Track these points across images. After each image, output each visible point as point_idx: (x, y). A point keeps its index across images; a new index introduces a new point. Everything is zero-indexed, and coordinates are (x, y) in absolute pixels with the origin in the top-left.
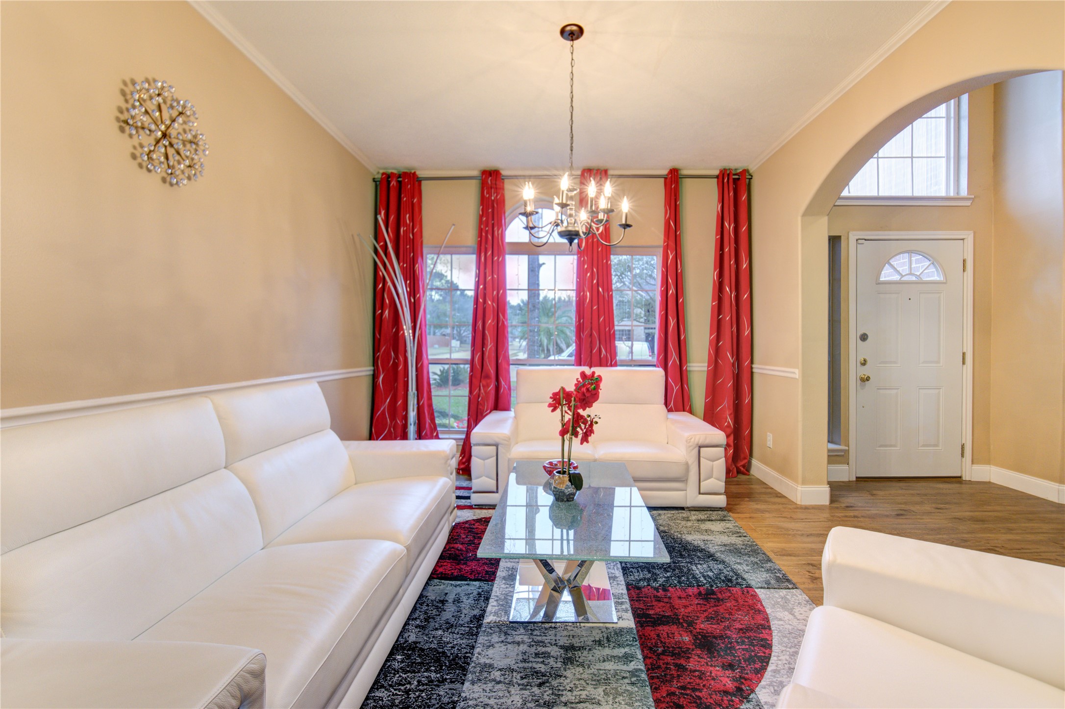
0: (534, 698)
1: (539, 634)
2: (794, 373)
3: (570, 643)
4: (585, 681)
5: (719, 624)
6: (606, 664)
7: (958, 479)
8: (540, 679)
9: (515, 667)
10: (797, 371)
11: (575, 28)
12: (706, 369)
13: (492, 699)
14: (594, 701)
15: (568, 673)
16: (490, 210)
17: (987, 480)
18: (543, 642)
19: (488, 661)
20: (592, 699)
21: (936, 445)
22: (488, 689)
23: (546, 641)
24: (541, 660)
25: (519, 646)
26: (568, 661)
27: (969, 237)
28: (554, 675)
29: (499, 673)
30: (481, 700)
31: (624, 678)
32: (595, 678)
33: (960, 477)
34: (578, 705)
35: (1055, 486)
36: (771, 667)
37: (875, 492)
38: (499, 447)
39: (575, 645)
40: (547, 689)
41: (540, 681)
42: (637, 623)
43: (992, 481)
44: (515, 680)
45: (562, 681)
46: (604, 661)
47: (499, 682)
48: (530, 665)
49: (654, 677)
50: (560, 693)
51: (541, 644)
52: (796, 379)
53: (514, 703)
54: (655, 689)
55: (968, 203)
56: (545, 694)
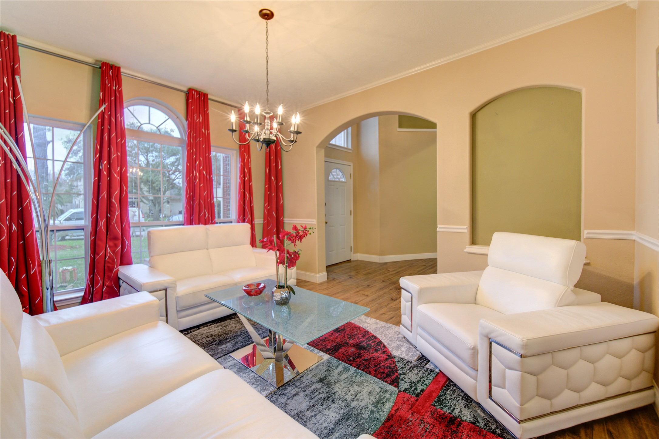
0: (339, 408)
1: (299, 384)
2: (314, 221)
3: (318, 378)
4: (346, 387)
5: (354, 338)
6: (343, 376)
7: (349, 261)
8: (329, 400)
9: (311, 404)
10: (315, 220)
11: (268, 12)
12: (262, 222)
13: (324, 424)
14: (359, 392)
15: (336, 389)
16: (113, 98)
17: (357, 259)
18: (307, 386)
19: (296, 412)
20: (358, 392)
21: (344, 248)
22: (315, 422)
23: (308, 384)
24: (317, 393)
25: (299, 395)
26: (328, 385)
27: (352, 164)
28: (332, 394)
29: (309, 412)
30: (319, 428)
31: (356, 376)
32: (348, 384)
33: (350, 260)
34: (357, 397)
35: (378, 257)
36: (386, 344)
37: (335, 271)
38: (168, 290)
39: (322, 377)
40: (338, 401)
41: (330, 400)
42: (329, 354)
43: (359, 259)
44: (321, 409)
45: (338, 394)
46: (341, 376)
47: (315, 415)
48: (316, 399)
49: (363, 369)
50: (344, 399)
51: (308, 387)
52: (314, 224)
53: (334, 417)
54: (370, 373)
55: (351, 152)
56: (340, 403)
